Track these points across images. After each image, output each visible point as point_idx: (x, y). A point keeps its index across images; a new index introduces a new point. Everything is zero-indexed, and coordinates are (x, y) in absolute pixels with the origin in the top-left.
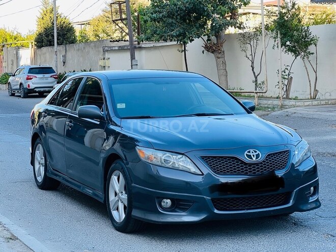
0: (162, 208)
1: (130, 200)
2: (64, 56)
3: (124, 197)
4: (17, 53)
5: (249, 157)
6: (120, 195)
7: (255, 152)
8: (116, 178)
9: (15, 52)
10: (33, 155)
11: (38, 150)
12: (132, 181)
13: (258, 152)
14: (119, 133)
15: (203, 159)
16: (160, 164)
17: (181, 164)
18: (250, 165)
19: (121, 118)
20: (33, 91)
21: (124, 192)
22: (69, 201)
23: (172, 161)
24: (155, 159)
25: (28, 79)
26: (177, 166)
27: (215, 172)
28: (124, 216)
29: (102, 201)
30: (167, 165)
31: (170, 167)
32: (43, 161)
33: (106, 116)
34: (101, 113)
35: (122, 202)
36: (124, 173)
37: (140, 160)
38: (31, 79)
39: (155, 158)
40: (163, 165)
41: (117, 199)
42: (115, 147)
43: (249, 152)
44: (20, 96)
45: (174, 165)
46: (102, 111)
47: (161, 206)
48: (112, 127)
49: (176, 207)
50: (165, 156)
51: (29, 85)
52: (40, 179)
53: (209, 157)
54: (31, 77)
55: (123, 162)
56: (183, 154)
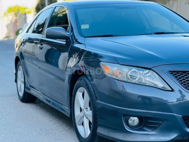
0: (129, 126)
1: (95, 116)
3: (88, 113)
6: (85, 111)
8: (81, 94)
10: (16, 74)
11: (20, 70)
12: (96, 97)
14: (83, 51)
15: (171, 73)
16: (126, 80)
17: (148, 79)
19: (85, 37)
21: (89, 108)
22: (43, 112)
23: (139, 76)
24: (120, 75)
26: (143, 81)
28: (89, 132)
29: (68, 115)
30: (134, 81)
31: (137, 83)
32: (23, 79)
33: (72, 36)
34: (67, 34)
35: (87, 118)
36: (89, 89)
37: (105, 76)
39: (120, 73)
40: (129, 81)
41: (82, 115)
42: (79, 64)
45: (140, 81)
46: (68, 32)
47: (128, 124)
48: (77, 45)
49: (144, 126)
50: (131, 71)
52: (21, 94)
53: (178, 72)
55: (88, 79)
56: (150, 69)
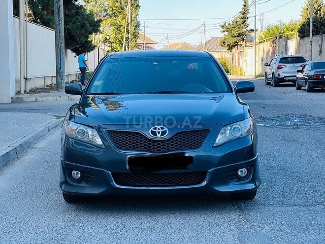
2: (321, 46)
4: (286, 44)
5: (154, 133)
7: (162, 128)
9: (284, 43)
13: (165, 129)
15: (109, 133)
18: (154, 141)
20: (282, 80)
25: (279, 68)
27: (117, 147)
38: (281, 68)
43: (155, 129)
44: (272, 85)
49: (82, 179)
51: (279, 74)
53: (115, 132)
54: (282, 67)
56: (94, 128)
